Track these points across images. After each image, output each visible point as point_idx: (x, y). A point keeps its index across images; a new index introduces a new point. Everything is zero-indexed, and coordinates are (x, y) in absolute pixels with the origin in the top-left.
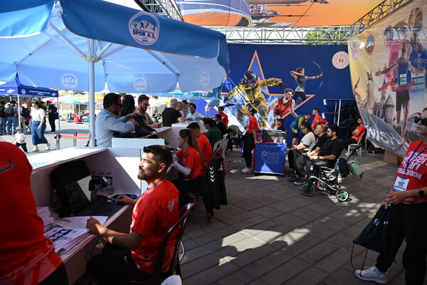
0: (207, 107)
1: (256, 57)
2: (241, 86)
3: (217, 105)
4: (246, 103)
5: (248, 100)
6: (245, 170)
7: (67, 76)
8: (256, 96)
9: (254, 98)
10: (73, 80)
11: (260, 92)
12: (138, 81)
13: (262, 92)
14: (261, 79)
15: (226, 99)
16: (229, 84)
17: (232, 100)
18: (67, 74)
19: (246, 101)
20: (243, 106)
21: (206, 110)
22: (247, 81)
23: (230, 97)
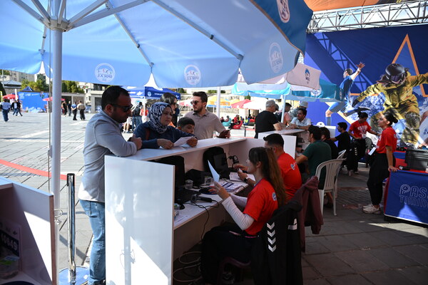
0: (328, 111)
1: (406, 43)
2: (380, 85)
3: (343, 110)
4: (386, 108)
5: (389, 103)
6: (369, 208)
7: (103, 67)
8: (403, 98)
9: (400, 100)
10: (109, 72)
11: (410, 93)
12: (188, 70)
13: (413, 93)
14: (413, 74)
15: (356, 102)
16: (361, 82)
17: (365, 104)
18: (103, 64)
19: (386, 105)
20: (380, 112)
21: (327, 116)
22: (390, 77)
23: (362, 100)
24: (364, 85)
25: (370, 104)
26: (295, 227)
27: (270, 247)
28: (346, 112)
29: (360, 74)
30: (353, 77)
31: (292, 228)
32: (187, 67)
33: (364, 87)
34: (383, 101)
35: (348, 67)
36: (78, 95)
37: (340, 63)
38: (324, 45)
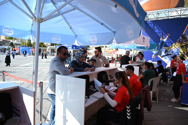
0: (153, 55)
2: (177, 43)
3: (160, 55)
4: (180, 54)
5: (182, 52)
6: (174, 100)
7: (55, 37)
9: (187, 51)
10: (58, 39)
12: (92, 38)
15: (166, 51)
16: (168, 42)
17: (171, 52)
18: (56, 36)
19: (181, 53)
20: (178, 56)
21: (153, 57)
22: (182, 40)
23: (169, 50)
24: (170, 44)
25: (173, 52)
26: (139, 108)
27: (128, 117)
28: (162, 56)
29: (168, 39)
30: (165, 40)
31: (138, 108)
32: (91, 36)
33: (170, 45)
34: (179, 51)
35: (162, 36)
36: (44, 48)
37: (159, 34)
38: (151, 26)
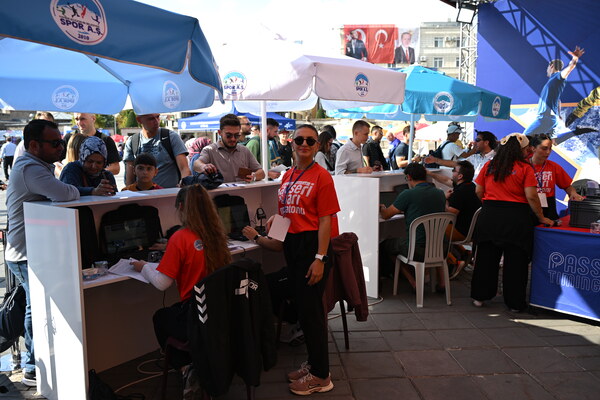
7: (63, 90)
10: (70, 96)
15: (571, 119)
16: (582, 82)
17: (588, 120)
18: (64, 86)
23: (583, 114)
25: (597, 121)
26: (243, 291)
30: (565, 74)
31: (238, 291)
32: (165, 84)
38: (511, 21)
